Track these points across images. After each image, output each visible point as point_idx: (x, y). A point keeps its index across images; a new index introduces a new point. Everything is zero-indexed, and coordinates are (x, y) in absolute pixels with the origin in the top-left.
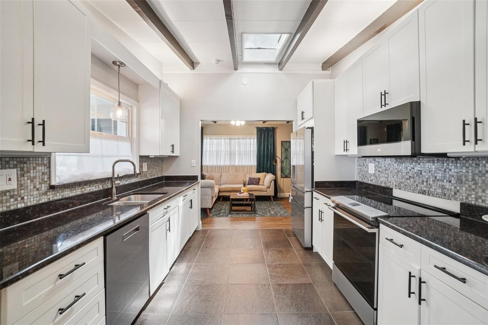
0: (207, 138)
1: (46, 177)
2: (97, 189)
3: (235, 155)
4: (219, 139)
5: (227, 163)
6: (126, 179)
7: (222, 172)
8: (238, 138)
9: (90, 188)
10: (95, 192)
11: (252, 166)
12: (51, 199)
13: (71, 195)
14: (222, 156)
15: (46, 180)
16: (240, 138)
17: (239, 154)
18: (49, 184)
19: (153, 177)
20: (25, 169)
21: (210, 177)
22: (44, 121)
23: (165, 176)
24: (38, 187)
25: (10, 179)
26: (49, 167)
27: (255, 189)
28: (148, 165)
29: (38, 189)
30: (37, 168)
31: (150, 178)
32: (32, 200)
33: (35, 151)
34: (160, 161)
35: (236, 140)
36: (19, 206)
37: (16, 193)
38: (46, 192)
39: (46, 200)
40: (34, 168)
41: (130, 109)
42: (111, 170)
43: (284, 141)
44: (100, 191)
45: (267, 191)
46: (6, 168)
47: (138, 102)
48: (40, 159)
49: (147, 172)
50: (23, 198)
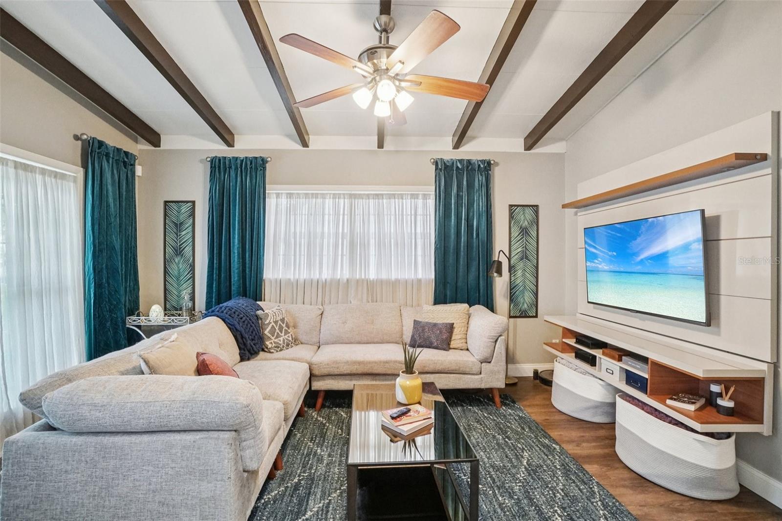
0: (278, 195)
3: (365, 246)
4: (317, 198)
5: (344, 273)
7: (327, 301)
8: (377, 195)
11: (419, 281)
14: (325, 252)
16: (382, 195)
17: (380, 245)
21: (283, 320)
27: (439, 367)
35: (371, 201)
43: (518, 206)
45: (481, 373)
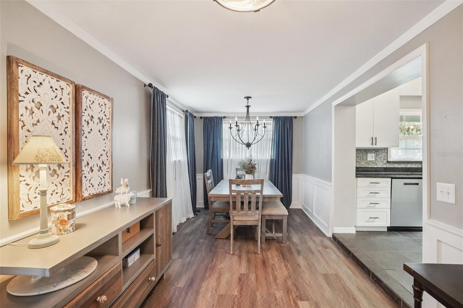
1: (386, 157)
9: (411, 165)
10: (414, 168)
12: (388, 167)
13: (398, 167)
15: (386, 159)
18: (387, 160)
20: (378, 154)
22: (376, 137)
24: (382, 161)
25: (372, 157)
26: (387, 154)
29: (382, 162)
30: (382, 154)
32: (380, 165)
33: (374, 147)
36: (375, 167)
37: (374, 162)
38: (386, 164)
39: (386, 167)
40: (381, 154)
46: (371, 153)
48: (383, 150)
50: (376, 164)
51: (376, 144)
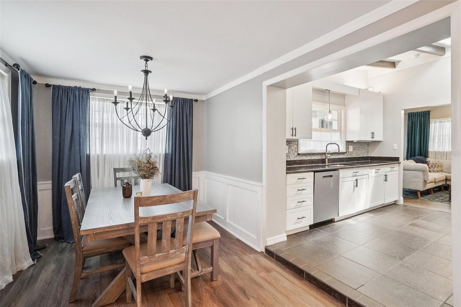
1: (297, 149)
2: (318, 158)
6: (336, 155)
10: (317, 159)
12: (298, 159)
13: (306, 159)
15: (297, 151)
18: (298, 153)
19: (358, 156)
20: (291, 146)
22: (296, 128)
23: (370, 157)
26: (298, 146)
28: (353, 148)
29: (294, 154)
31: (356, 156)
32: (292, 158)
33: (294, 138)
34: (366, 145)
36: (289, 160)
37: (288, 155)
38: (297, 156)
40: (293, 146)
41: (339, 111)
42: (325, 149)
44: (319, 159)
47: (345, 106)
48: (295, 142)
49: (353, 152)
50: (289, 157)
51: (295, 135)
